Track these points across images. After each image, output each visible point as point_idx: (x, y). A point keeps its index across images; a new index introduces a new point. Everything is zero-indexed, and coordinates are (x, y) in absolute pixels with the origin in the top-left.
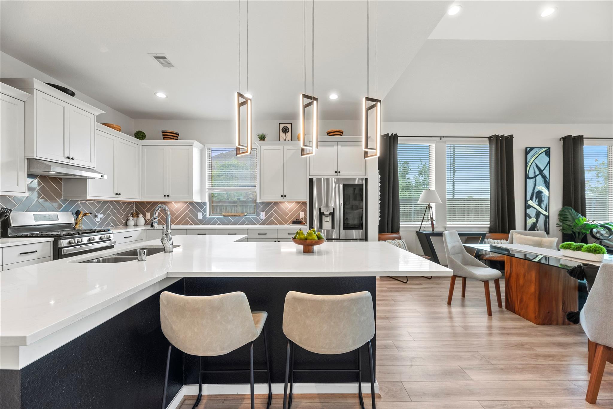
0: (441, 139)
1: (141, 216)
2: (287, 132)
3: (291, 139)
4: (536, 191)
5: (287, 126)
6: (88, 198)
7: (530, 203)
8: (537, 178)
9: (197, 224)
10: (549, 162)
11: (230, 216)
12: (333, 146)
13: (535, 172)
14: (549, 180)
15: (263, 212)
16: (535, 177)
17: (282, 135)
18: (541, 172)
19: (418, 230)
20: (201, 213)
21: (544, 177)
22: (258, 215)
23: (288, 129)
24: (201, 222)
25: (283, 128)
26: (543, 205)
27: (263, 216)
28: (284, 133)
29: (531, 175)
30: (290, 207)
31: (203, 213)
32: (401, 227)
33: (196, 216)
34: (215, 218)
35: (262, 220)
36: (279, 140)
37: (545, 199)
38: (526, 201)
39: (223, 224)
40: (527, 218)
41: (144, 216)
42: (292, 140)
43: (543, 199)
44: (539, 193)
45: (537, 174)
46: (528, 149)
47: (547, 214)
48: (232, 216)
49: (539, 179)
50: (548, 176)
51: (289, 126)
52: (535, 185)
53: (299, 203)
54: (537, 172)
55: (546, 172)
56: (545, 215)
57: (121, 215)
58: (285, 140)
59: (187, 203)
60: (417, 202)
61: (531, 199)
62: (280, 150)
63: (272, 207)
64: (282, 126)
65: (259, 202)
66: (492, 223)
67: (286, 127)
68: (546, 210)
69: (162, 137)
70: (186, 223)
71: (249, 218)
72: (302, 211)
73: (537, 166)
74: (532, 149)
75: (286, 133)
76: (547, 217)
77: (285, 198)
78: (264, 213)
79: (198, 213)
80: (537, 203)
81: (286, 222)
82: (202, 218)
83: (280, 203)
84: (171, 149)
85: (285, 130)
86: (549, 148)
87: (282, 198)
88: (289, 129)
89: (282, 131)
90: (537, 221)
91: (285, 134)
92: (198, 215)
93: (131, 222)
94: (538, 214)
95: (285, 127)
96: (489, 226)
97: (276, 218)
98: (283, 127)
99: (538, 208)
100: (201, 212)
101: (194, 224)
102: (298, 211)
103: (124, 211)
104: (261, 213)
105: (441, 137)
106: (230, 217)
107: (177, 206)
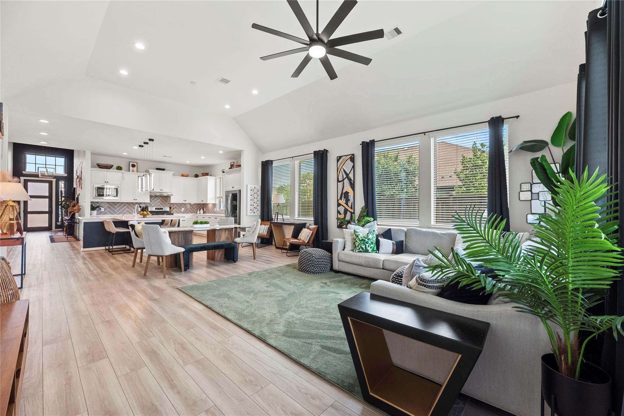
0: (293, 158)
1: (202, 209)
4: (344, 191)
6: (171, 202)
7: (340, 201)
8: (345, 180)
9: (214, 213)
10: (353, 167)
12: (232, 174)
13: (343, 176)
14: (354, 182)
16: (343, 180)
18: (347, 175)
20: (216, 208)
21: (350, 180)
26: (350, 204)
29: (340, 179)
33: (214, 209)
37: (351, 198)
38: (338, 200)
41: (203, 210)
43: (349, 198)
44: (347, 193)
45: (344, 178)
46: (338, 158)
47: (353, 211)
49: (346, 181)
50: (352, 179)
52: (343, 187)
54: (345, 176)
55: (351, 176)
56: (351, 212)
57: (194, 209)
61: (341, 199)
68: (351, 208)
69: (202, 175)
73: (344, 171)
74: (340, 157)
80: (345, 202)
82: (216, 211)
86: (353, 155)
93: (198, 212)
94: (346, 211)
99: (345, 206)
103: (196, 207)
107: (210, 206)
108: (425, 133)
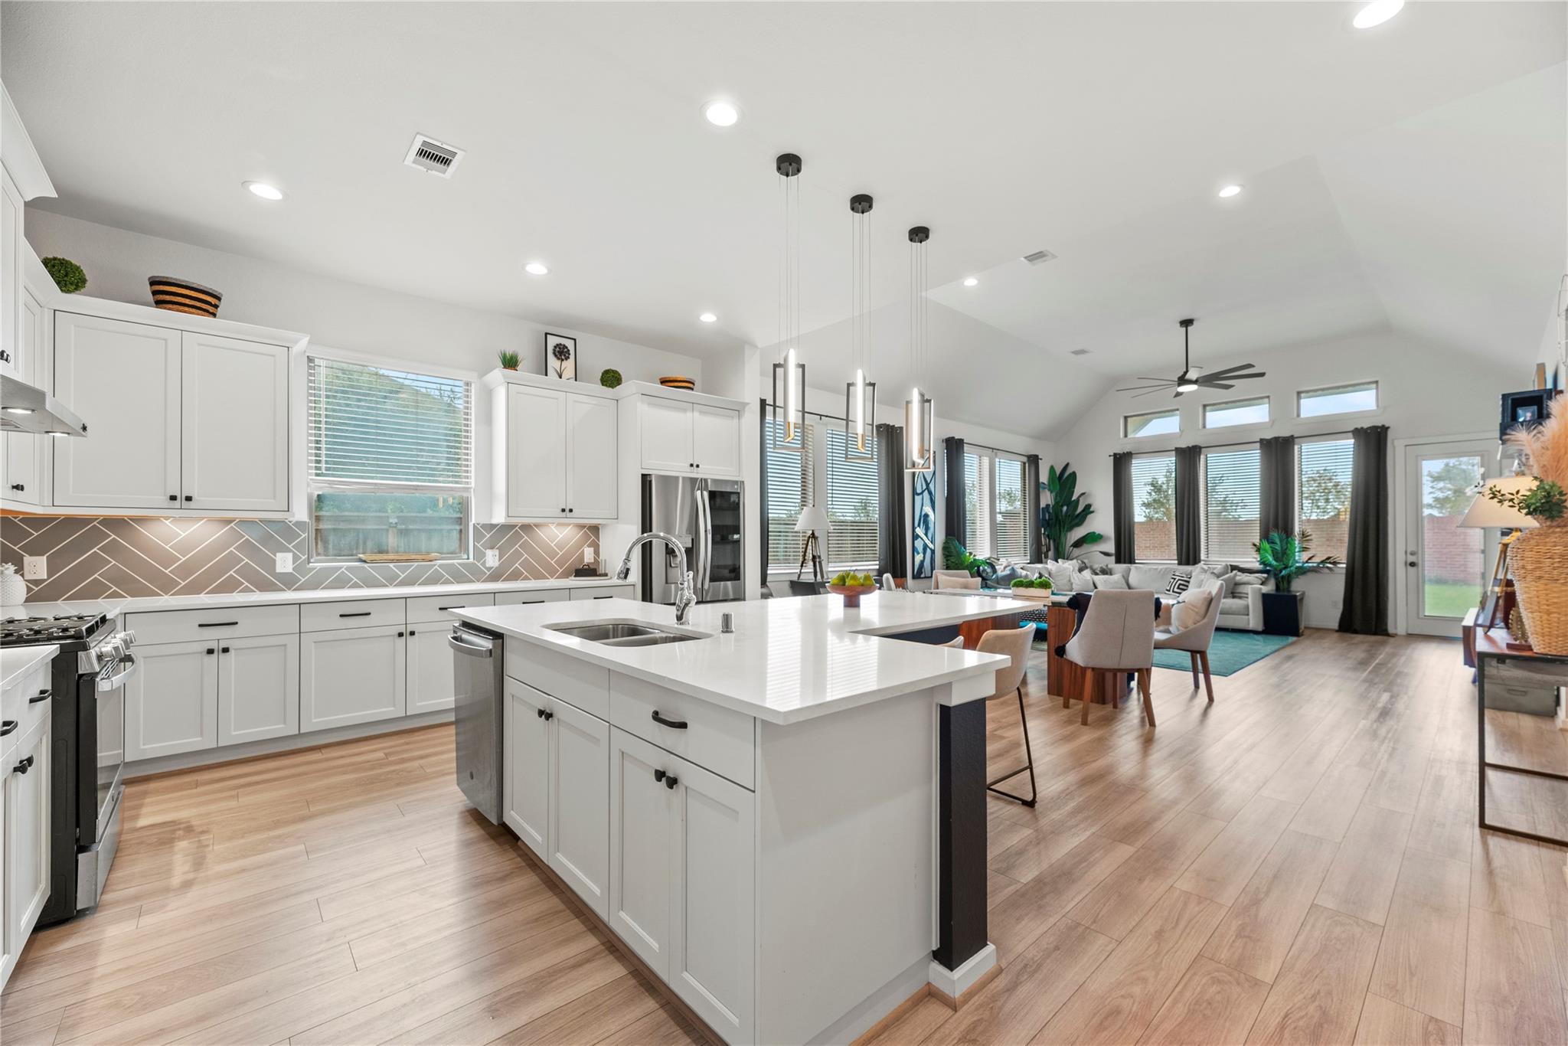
0: (821, 419)
2: (566, 359)
3: (573, 375)
4: (923, 513)
5: (567, 345)
7: (918, 530)
8: (924, 494)
10: (935, 473)
11: (392, 561)
12: (685, 410)
13: (922, 486)
14: (935, 498)
15: (492, 548)
16: (922, 492)
17: (553, 362)
18: (928, 484)
19: (795, 578)
20: (290, 556)
21: (930, 493)
22: (480, 555)
23: (569, 350)
24: (288, 582)
25: (555, 347)
26: (930, 534)
27: (492, 559)
28: (558, 359)
29: (919, 490)
30: (561, 536)
31: (294, 554)
32: (771, 574)
33: (270, 565)
34: (341, 568)
35: (489, 569)
36: (546, 375)
37: (931, 525)
38: (914, 529)
39: (368, 587)
40: (916, 554)
41: (19, 569)
42: (576, 380)
43: (929, 525)
44: (926, 516)
45: (923, 489)
47: (933, 547)
48: (398, 561)
49: (926, 495)
50: (933, 493)
51: (570, 344)
52: (922, 505)
53: (582, 527)
54: (924, 487)
55: (932, 486)
56: (931, 549)
58: (561, 377)
59: (229, 521)
60: (793, 529)
61: (919, 525)
62: (557, 399)
63: (516, 537)
64: (552, 341)
65: (482, 523)
66: (882, 563)
67: (564, 345)
68: (932, 542)
69: (150, 298)
70: (229, 586)
71: (453, 564)
72: (589, 546)
73: (924, 476)
75: (563, 360)
76: (933, 552)
77: (569, 515)
78: (496, 552)
79: (278, 554)
80: (924, 532)
81: (552, 573)
82: (293, 569)
83: (537, 526)
84: (199, 344)
85: (561, 353)
87: (564, 514)
88: (571, 352)
89: (554, 353)
90: (924, 557)
91: (559, 362)
92: (274, 561)
94: (925, 547)
95: (561, 344)
96: (877, 567)
97: (526, 564)
98: (557, 345)
99: (925, 538)
100: (290, 551)
101: (260, 591)
102: (580, 545)
104: (489, 553)
105: (821, 415)
106: (391, 565)
108: (993, 449)
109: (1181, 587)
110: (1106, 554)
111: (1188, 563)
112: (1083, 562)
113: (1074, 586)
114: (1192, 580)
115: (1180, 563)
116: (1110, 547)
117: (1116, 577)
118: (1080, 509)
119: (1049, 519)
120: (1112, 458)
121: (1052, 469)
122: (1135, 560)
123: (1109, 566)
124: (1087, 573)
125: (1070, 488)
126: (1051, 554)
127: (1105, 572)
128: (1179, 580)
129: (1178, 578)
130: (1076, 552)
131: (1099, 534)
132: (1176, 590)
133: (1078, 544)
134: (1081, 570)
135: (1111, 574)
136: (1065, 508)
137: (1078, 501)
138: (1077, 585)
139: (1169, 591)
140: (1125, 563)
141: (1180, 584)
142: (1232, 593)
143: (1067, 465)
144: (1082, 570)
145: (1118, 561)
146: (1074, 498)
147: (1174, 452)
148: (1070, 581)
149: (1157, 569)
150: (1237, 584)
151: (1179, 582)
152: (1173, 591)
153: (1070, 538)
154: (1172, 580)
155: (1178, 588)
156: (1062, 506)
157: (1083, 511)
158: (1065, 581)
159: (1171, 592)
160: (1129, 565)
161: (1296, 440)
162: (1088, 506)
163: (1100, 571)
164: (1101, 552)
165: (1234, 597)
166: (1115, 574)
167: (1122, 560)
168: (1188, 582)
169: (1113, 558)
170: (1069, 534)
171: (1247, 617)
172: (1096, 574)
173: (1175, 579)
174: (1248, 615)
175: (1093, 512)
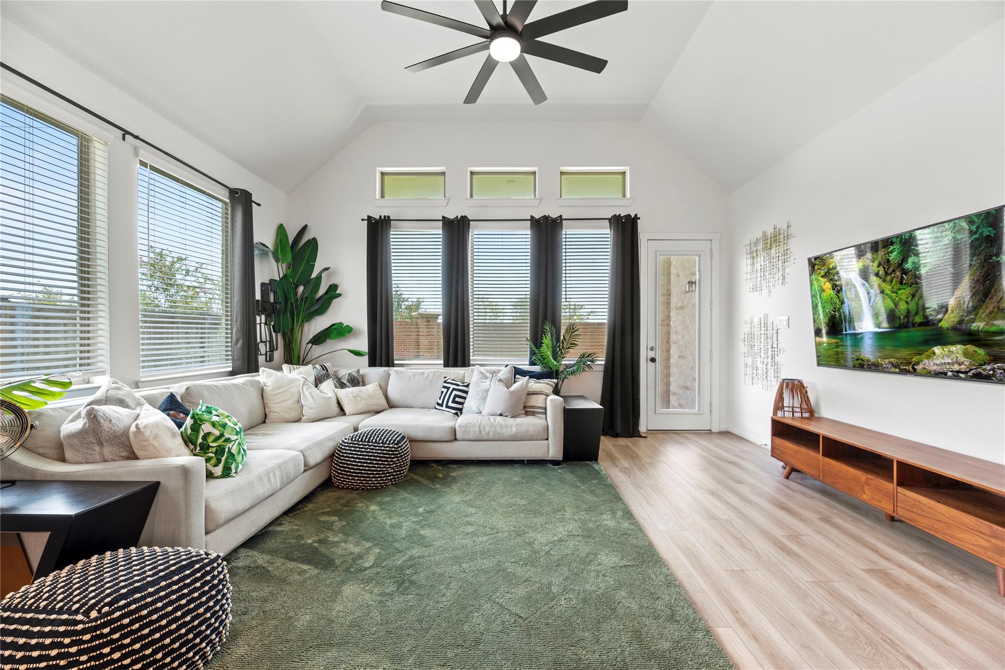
109: (457, 399)
110: (357, 353)
111: (455, 365)
112: (324, 368)
113: (306, 411)
114: (471, 390)
115: (447, 364)
116: (362, 345)
117: (371, 388)
118: (322, 291)
119: (275, 302)
120: (366, 222)
121: (281, 229)
122: (393, 360)
123: (361, 372)
124: (328, 386)
125: (308, 261)
126: (278, 355)
127: (356, 381)
128: (454, 389)
129: (452, 387)
130: (317, 350)
131: (347, 326)
132: (450, 404)
133: (319, 339)
134: (318, 381)
135: (364, 385)
136: (301, 289)
137: (319, 277)
138: (311, 408)
139: (441, 405)
140: (381, 366)
141: (456, 396)
142: (525, 407)
143: (305, 227)
144: (321, 382)
145: (372, 363)
146: (314, 276)
147: (441, 222)
148: (299, 401)
149: (423, 373)
150: (530, 394)
151: (455, 392)
152: (447, 407)
153: (309, 329)
154: (445, 390)
155: (454, 401)
156: (297, 286)
157: (326, 293)
158: (289, 403)
159: (444, 408)
160: (386, 369)
161: (563, 221)
162: (333, 288)
163: (349, 381)
164: (349, 351)
165: (527, 413)
166: (369, 384)
167: (377, 363)
168: (466, 392)
169: (365, 360)
170: (306, 326)
171: (547, 441)
172: (342, 385)
173: (448, 388)
174: (547, 439)
175: (340, 295)
